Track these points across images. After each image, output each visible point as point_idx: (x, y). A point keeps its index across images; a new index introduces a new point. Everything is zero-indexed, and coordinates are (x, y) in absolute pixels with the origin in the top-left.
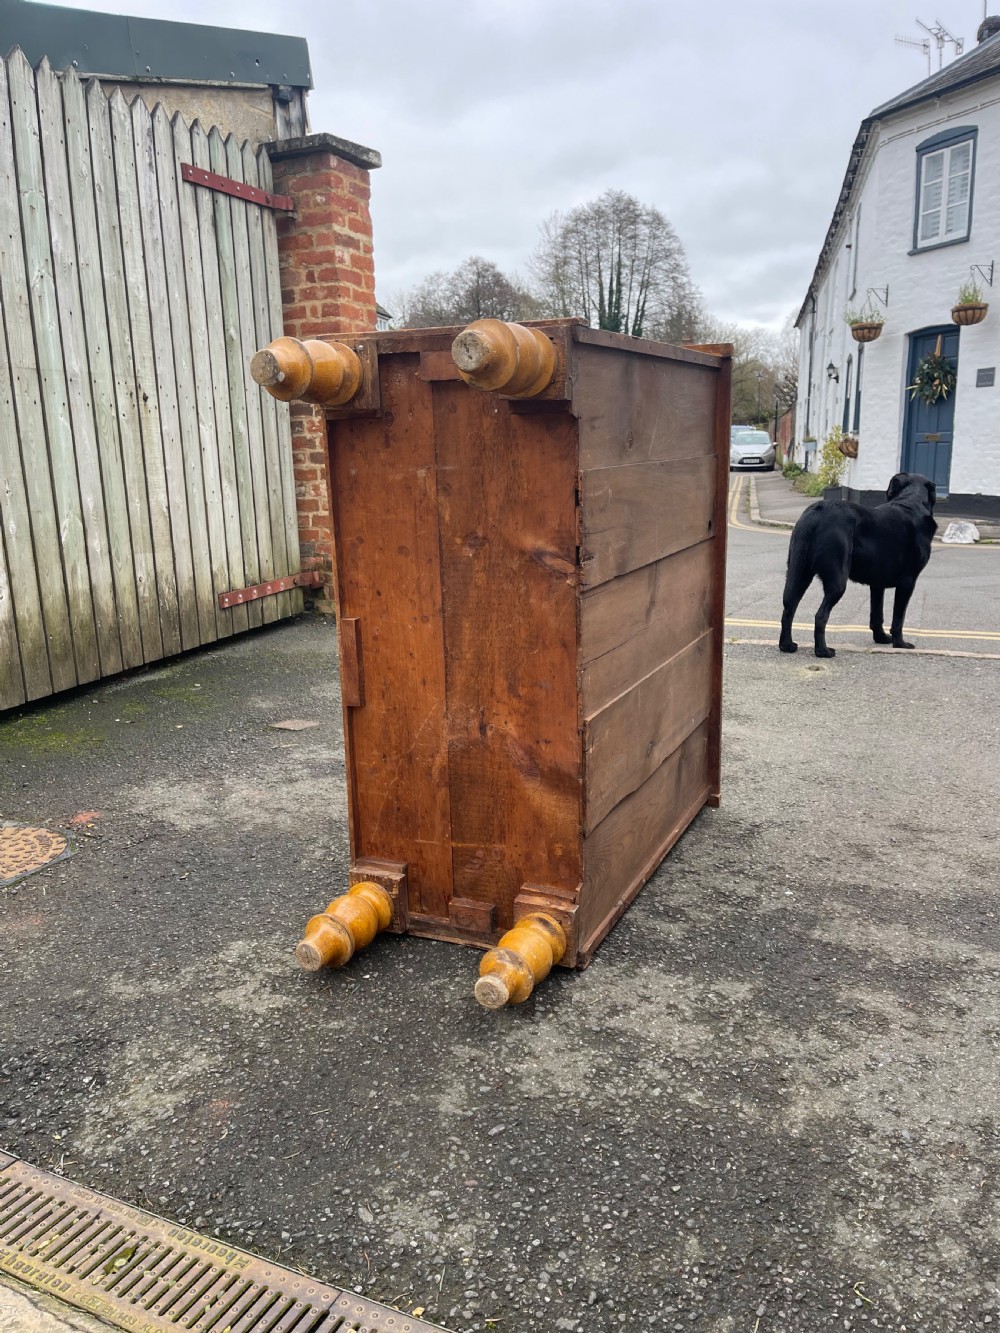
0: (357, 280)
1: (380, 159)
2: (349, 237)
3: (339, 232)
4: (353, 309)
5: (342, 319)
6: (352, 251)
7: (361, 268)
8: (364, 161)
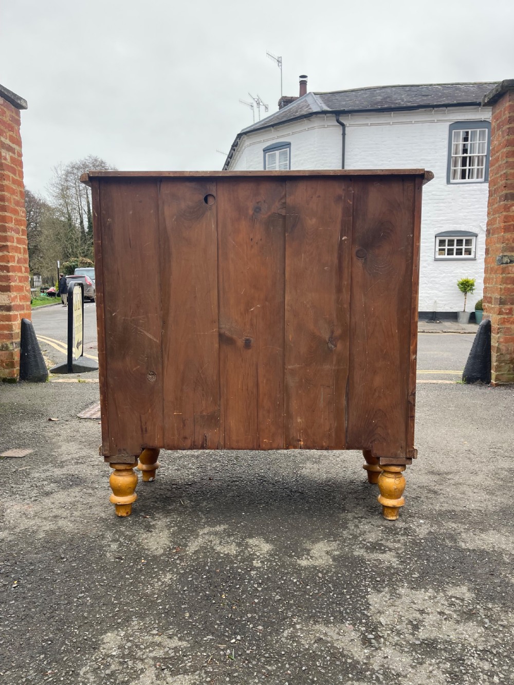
0: (14, 172)
1: (27, 104)
2: (10, 146)
3: (4, 141)
4: (12, 188)
5: (6, 193)
6: (11, 153)
7: (16, 165)
8: (18, 104)
